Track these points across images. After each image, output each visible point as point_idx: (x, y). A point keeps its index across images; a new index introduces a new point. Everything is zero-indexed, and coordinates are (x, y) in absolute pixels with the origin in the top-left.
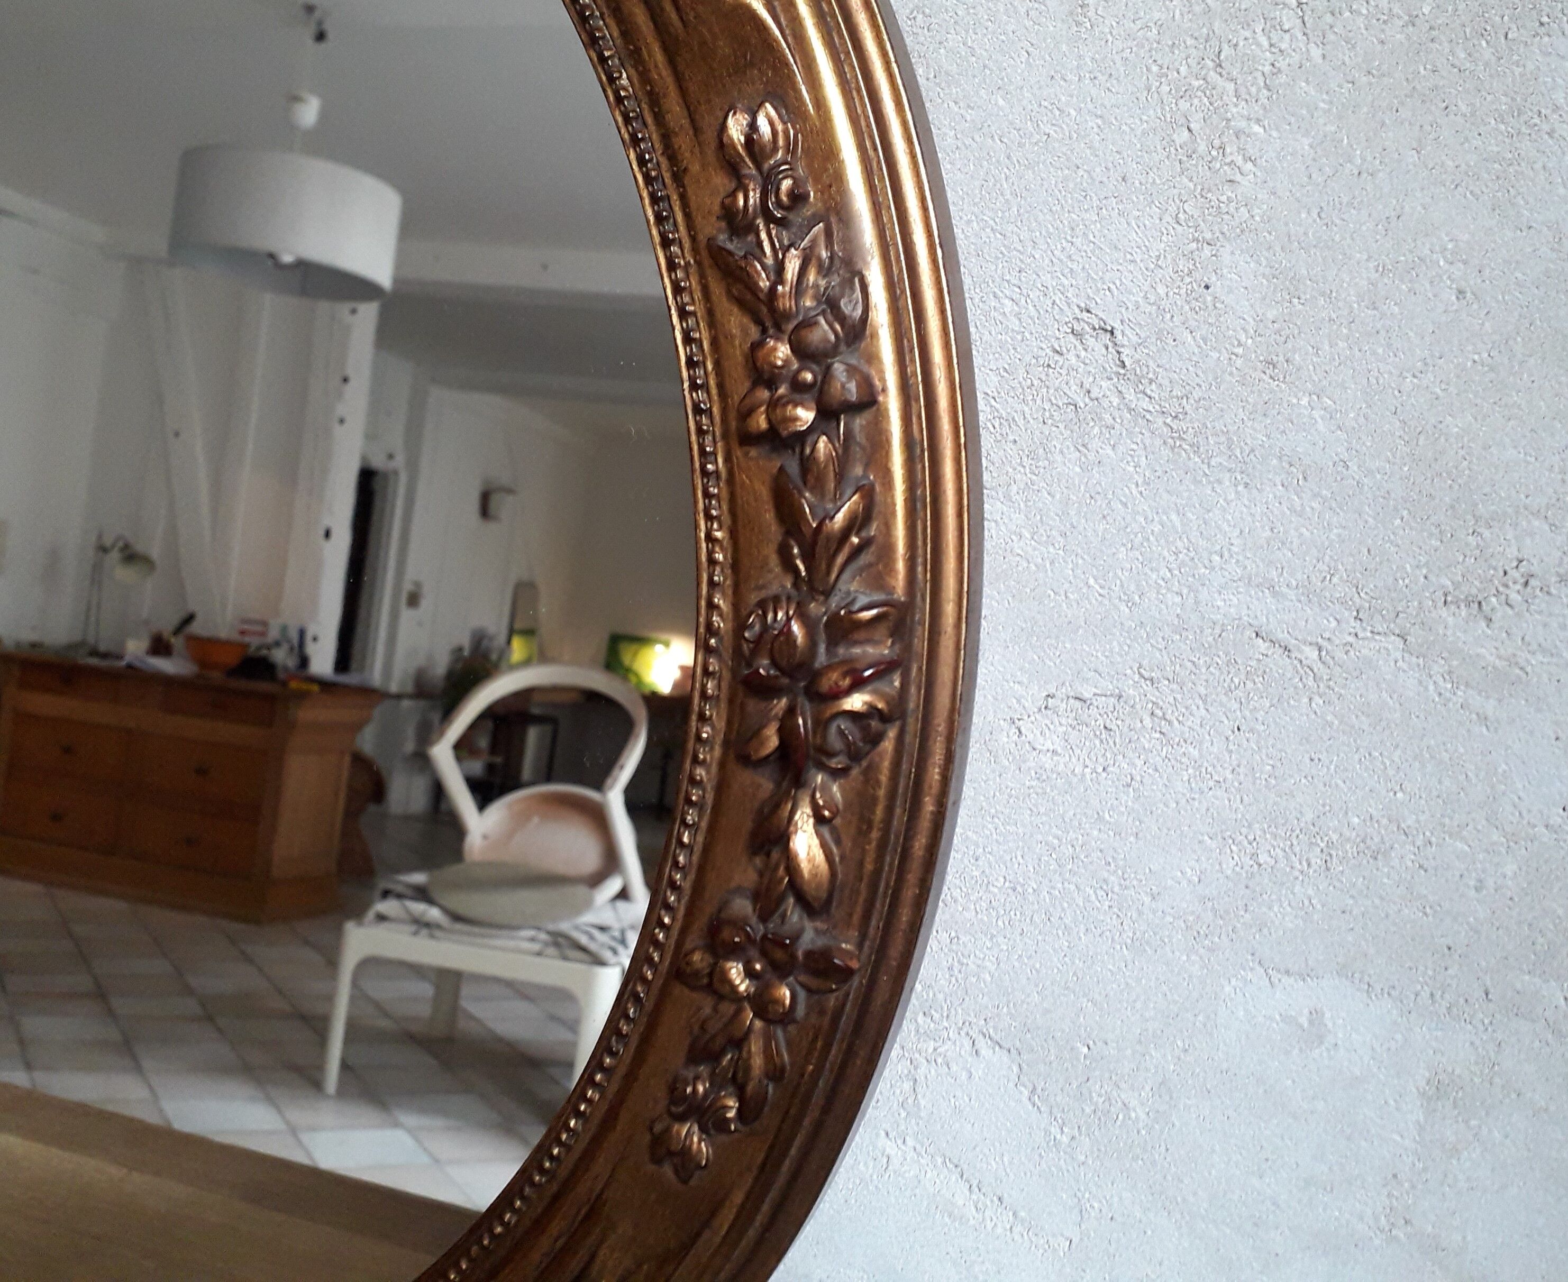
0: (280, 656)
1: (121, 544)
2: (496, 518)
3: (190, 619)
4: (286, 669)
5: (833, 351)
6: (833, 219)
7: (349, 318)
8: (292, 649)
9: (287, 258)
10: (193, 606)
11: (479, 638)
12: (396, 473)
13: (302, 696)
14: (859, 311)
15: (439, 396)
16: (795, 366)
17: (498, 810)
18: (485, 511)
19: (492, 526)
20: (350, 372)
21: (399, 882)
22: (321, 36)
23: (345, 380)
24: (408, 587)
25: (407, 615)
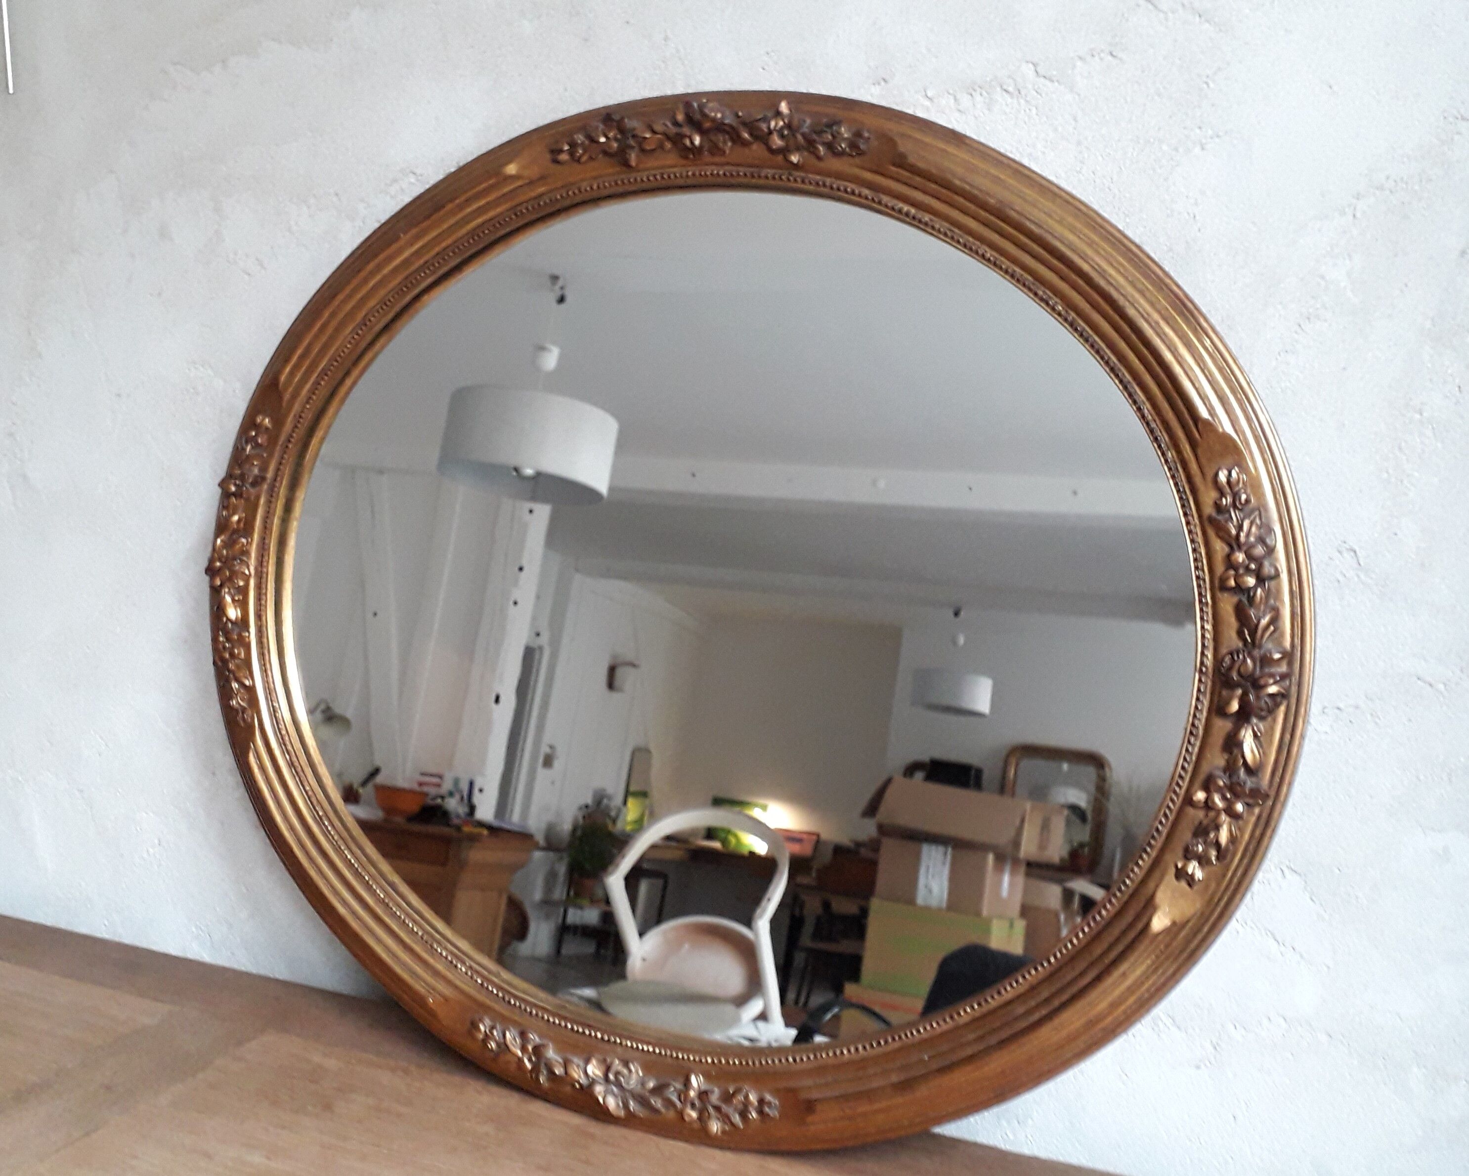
0: (453, 805)
1: (323, 707)
2: (620, 690)
3: (376, 771)
4: (458, 816)
5: (1264, 557)
6: (1262, 510)
7: (527, 517)
8: (462, 798)
9: (529, 472)
10: (378, 762)
11: (600, 798)
12: (541, 648)
13: (473, 839)
14: (1274, 542)
15: (581, 583)
16: (1247, 562)
17: (655, 936)
18: (611, 685)
19: (615, 695)
20: (524, 563)
21: (572, 994)
22: (561, 300)
23: (521, 569)
24: (545, 749)
25: (542, 773)
